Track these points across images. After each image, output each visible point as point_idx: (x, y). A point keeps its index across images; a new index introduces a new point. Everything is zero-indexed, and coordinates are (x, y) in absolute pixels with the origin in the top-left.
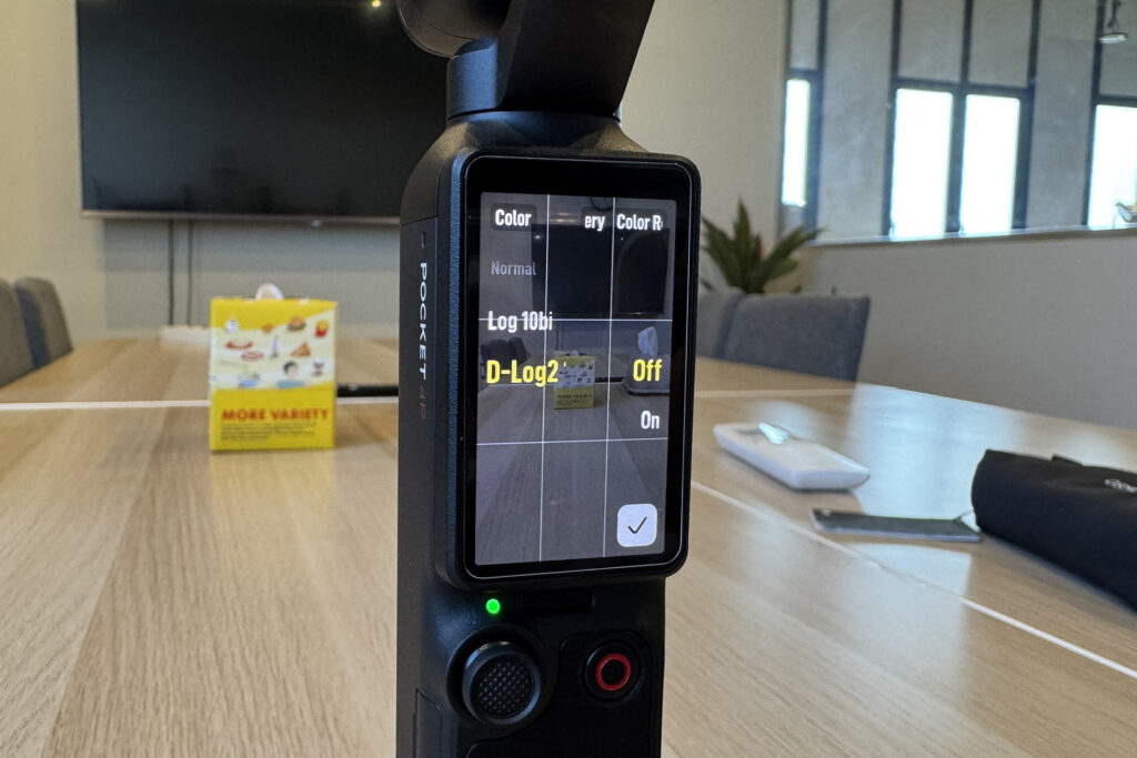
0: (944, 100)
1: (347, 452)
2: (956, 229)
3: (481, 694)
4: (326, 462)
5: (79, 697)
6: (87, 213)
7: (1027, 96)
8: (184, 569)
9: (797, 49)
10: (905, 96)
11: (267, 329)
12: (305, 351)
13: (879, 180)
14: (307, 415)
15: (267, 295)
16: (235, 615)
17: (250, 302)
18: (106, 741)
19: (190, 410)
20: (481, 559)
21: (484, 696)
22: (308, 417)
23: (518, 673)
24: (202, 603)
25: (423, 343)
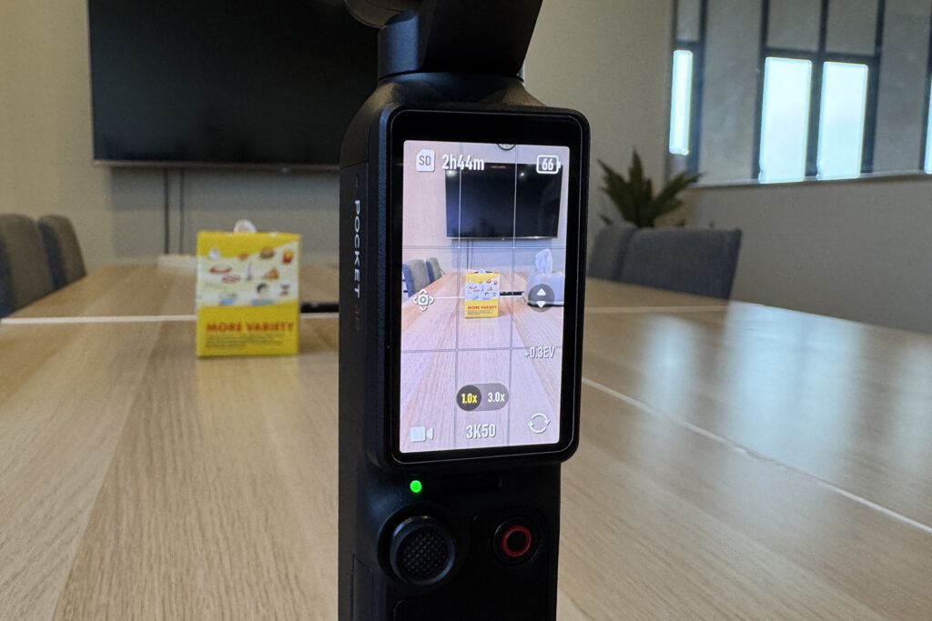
0: (805, 67)
1: (310, 357)
2: (815, 173)
3: (405, 560)
4: (291, 366)
5: (88, 558)
6: (97, 162)
7: (874, 62)
8: (174, 454)
9: (682, 24)
10: (774, 65)
11: (243, 257)
12: (274, 275)
13: (750, 131)
14: (276, 327)
15: (244, 229)
16: (215, 490)
17: (229, 235)
18: (109, 594)
19: (181, 323)
20: (405, 448)
21: (408, 561)
22: (277, 329)
23: (436, 542)
24: (188, 480)
25: (357, 267)
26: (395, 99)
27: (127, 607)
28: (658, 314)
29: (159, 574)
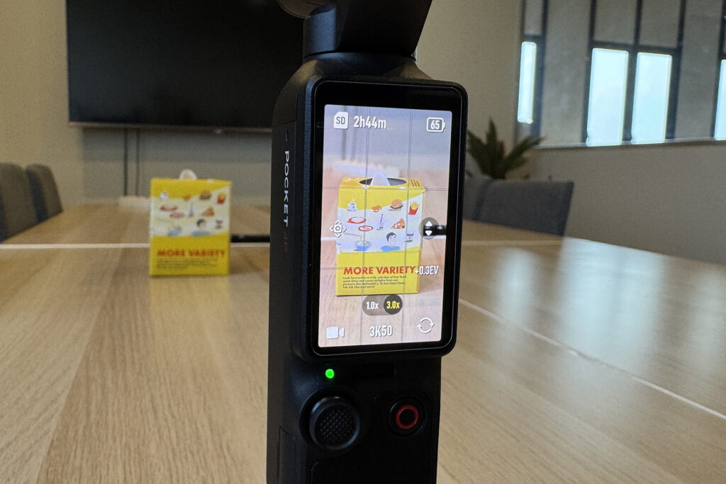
0: (623, 56)
1: (237, 277)
2: (630, 139)
3: (321, 430)
4: (223, 284)
5: (65, 431)
6: (72, 124)
7: (677, 53)
8: (132, 350)
9: (528, 22)
10: (599, 55)
11: (187, 198)
12: (210, 213)
13: (581, 106)
14: (211, 253)
15: (187, 177)
16: (165, 380)
17: (175, 181)
18: (82, 459)
19: (137, 250)
20: (322, 343)
21: (323, 431)
22: (212, 255)
23: (346, 417)
24: (143, 372)
25: (286, 203)
26: (317, 73)
27: (96, 468)
28: (508, 246)
29: (121, 443)
